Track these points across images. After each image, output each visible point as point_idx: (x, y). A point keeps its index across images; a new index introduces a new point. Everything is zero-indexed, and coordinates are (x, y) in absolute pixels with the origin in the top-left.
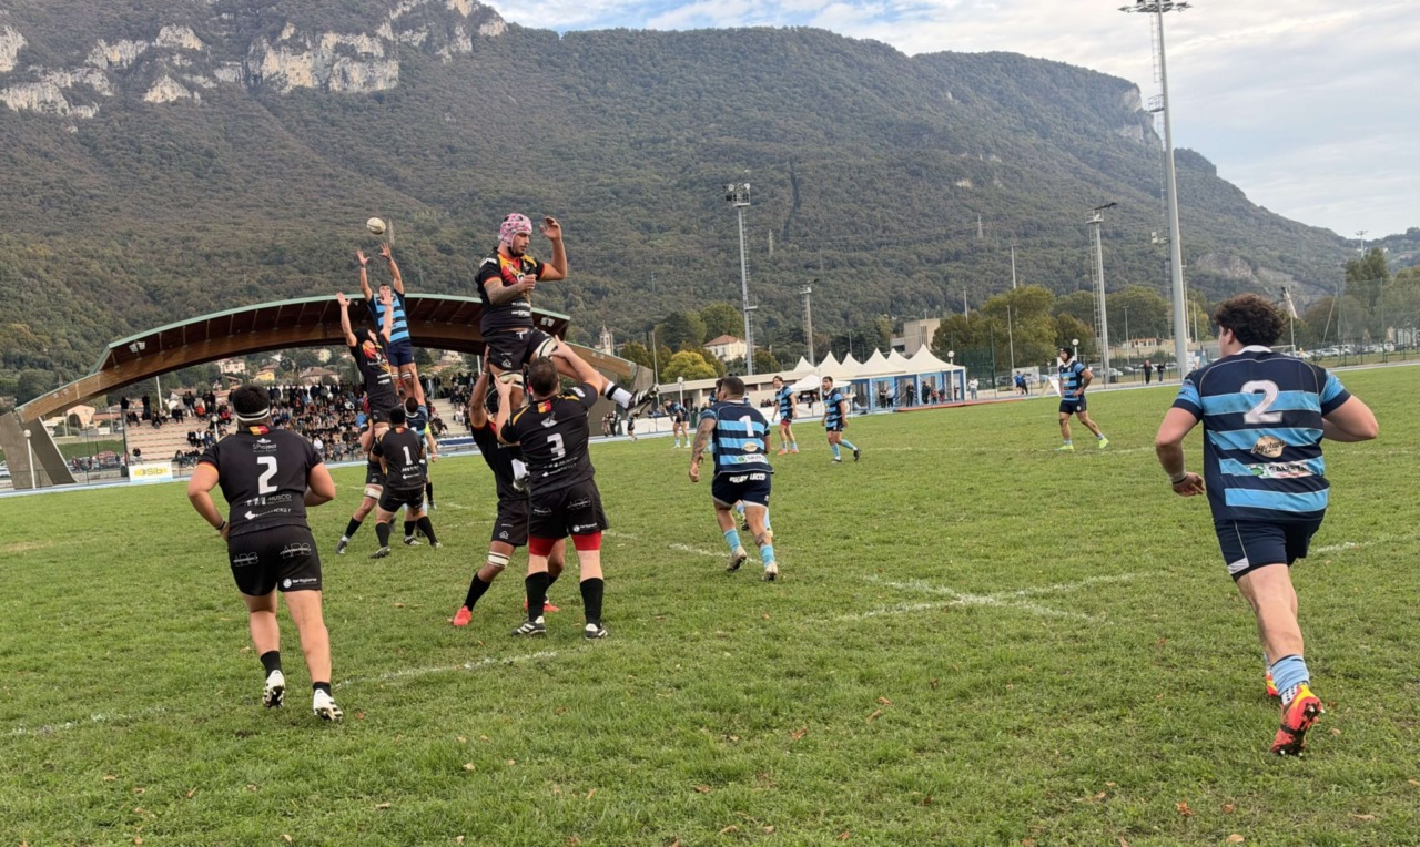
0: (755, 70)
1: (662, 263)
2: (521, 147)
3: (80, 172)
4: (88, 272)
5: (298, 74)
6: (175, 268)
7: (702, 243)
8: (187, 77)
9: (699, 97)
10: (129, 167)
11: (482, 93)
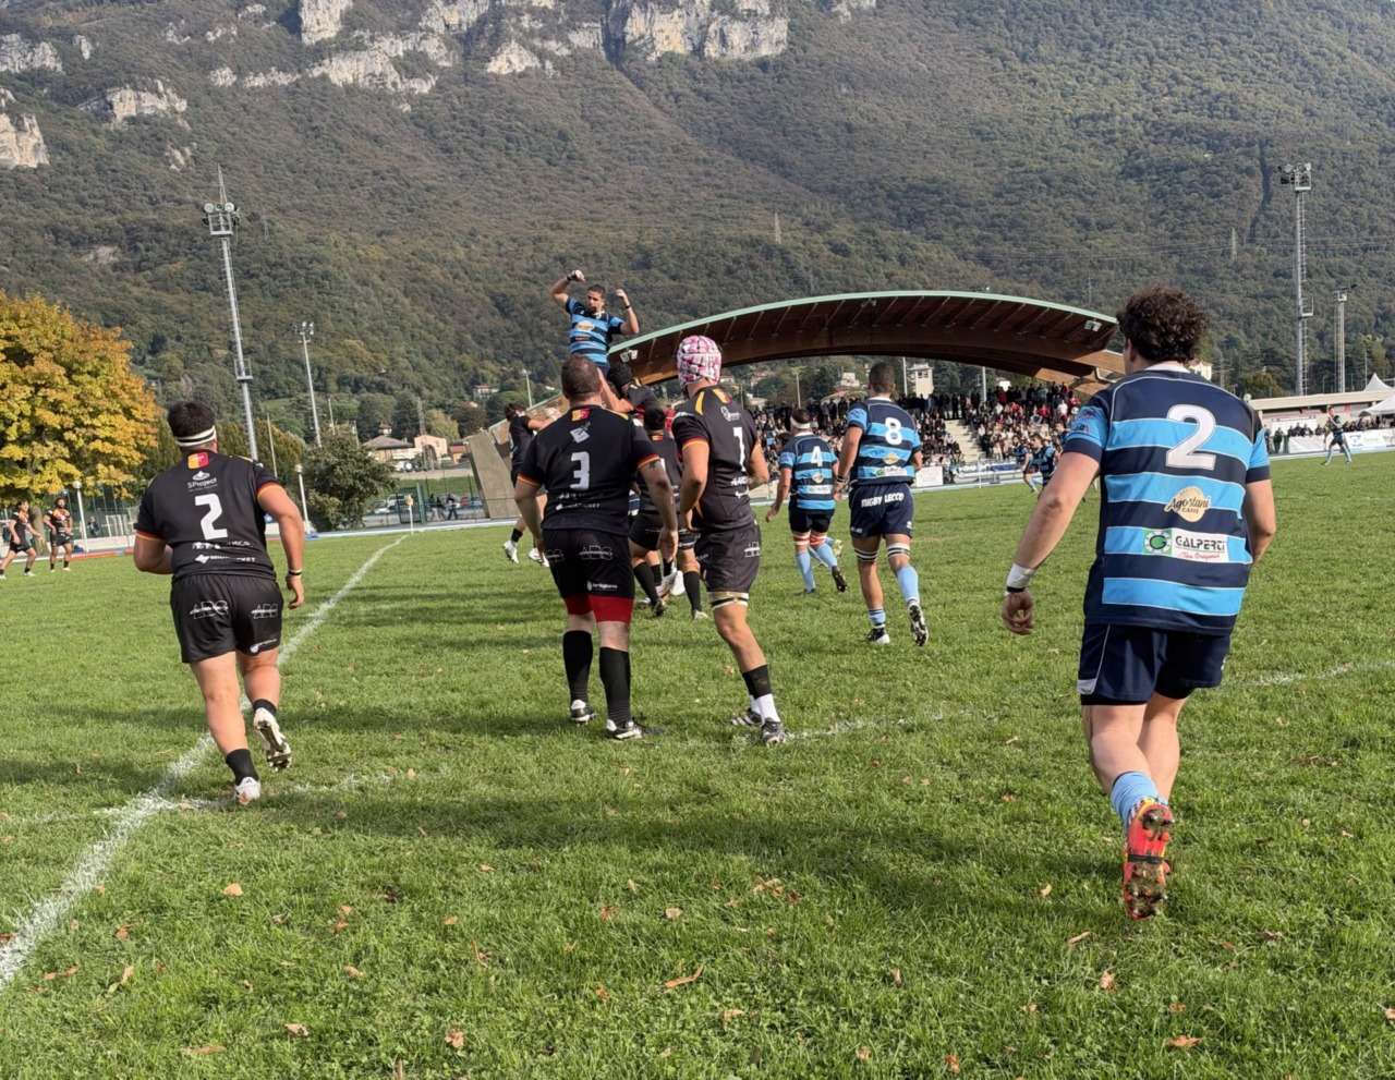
0: (1222, 31)
1: (1101, 268)
2: (933, 125)
3: (415, 159)
4: (428, 278)
5: (667, 38)
6: (525, 274)
7: (1150, 244)
8: (537, 42)
9: (1151, 64)
10: (471, 153)
11: (885, 58)
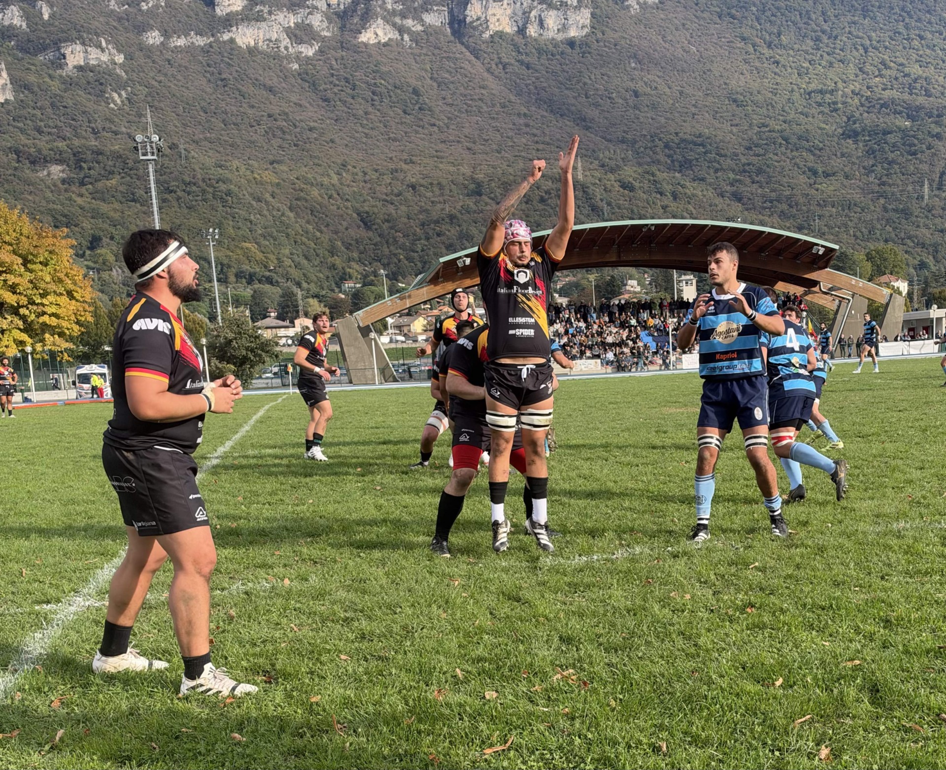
0: (919, 29)
1: (825, 206)
2: (700, 94)
3: (301, 106)
4: (308, 198)
5: (498, 20)
6: (385, 197)
7: (863, 189)
8: (398, 20)
9: (866, 52)
10: (344, 103)
11: (665, 42)
